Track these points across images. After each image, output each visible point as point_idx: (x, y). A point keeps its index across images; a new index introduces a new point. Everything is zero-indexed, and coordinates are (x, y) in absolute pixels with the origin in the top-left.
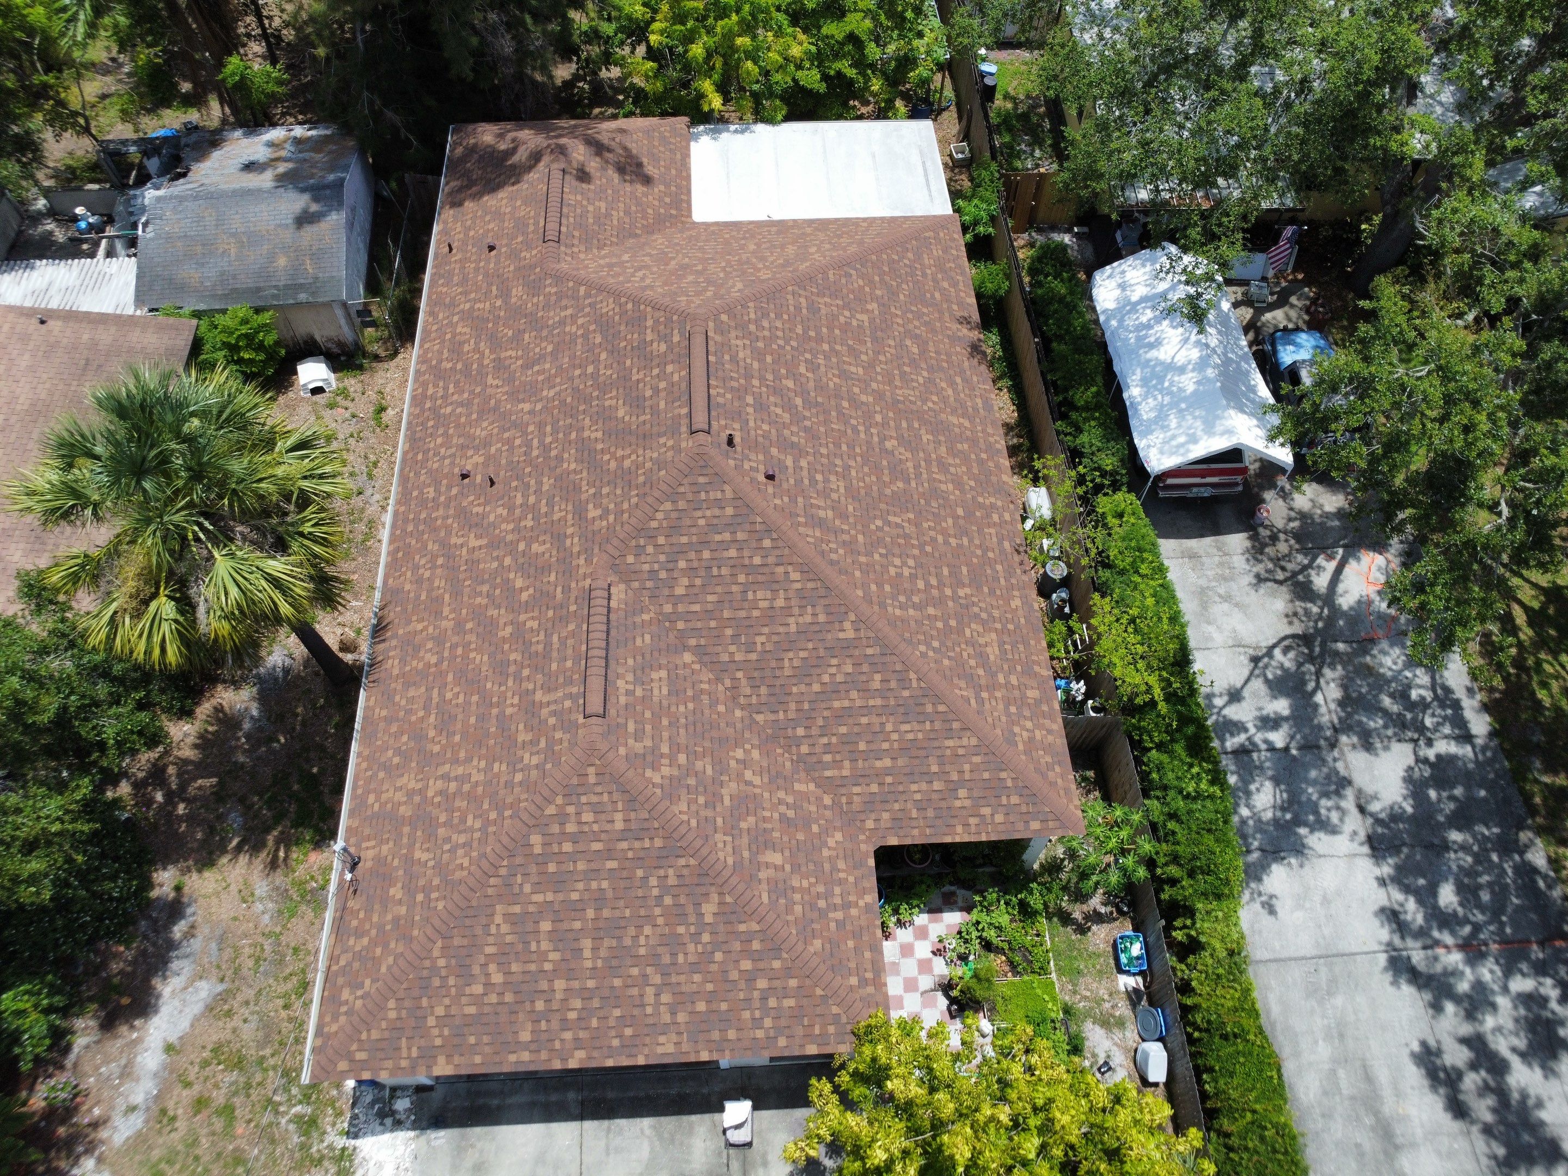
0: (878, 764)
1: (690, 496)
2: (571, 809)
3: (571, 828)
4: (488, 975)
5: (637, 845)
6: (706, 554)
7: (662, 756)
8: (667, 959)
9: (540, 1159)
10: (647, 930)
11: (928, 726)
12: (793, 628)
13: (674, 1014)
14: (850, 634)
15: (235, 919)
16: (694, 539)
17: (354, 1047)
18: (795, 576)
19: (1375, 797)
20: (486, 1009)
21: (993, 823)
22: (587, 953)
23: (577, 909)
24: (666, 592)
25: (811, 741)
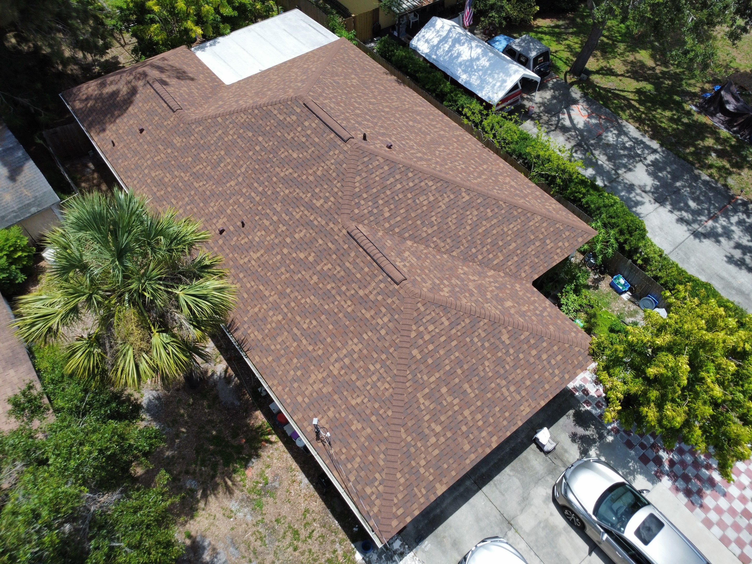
0: (511, 247)
1: (365, 169)
2: (422, 329)
3: (427, 337)
4: (433, 430)
5: (459, 327)
6: (388, 192)
7: (439, 284)
8: (502, 371)
9: (478, 519)
10: (487, 363)
11: (519, 221)
12: (444, 207)
13: (519, 393)
14: (467, 198)
15: (232, 529)
16: (379, 188)
17: (394, 510)
18: (430, 183)
19: (645, 186)
20: (443, 447)
21: (566, 248)
22: (469, 391)
23: (452, 373)
24: (381, 218)
25: (480, 252)
